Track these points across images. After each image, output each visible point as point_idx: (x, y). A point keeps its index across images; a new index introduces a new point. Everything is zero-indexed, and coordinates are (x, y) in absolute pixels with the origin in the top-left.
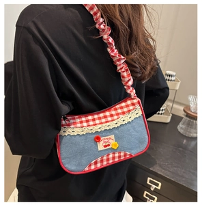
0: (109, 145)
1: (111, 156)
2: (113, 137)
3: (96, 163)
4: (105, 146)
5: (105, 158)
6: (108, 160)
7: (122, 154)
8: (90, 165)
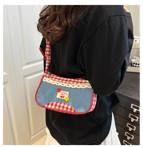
0: (64, 97)
1: (62, 105)
2: (68, 93)
3: (52, 105)
4: (61, 97)
5: (58, 104)
6: (60, 106)
7: (69, 107)
8: (48, 104)
